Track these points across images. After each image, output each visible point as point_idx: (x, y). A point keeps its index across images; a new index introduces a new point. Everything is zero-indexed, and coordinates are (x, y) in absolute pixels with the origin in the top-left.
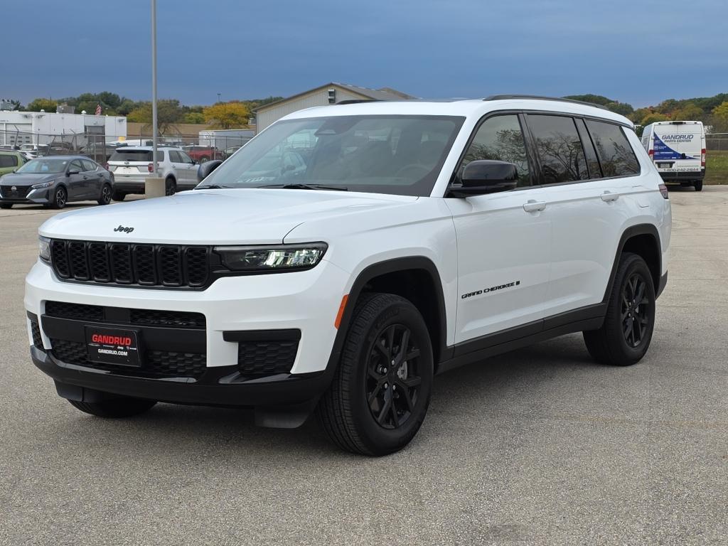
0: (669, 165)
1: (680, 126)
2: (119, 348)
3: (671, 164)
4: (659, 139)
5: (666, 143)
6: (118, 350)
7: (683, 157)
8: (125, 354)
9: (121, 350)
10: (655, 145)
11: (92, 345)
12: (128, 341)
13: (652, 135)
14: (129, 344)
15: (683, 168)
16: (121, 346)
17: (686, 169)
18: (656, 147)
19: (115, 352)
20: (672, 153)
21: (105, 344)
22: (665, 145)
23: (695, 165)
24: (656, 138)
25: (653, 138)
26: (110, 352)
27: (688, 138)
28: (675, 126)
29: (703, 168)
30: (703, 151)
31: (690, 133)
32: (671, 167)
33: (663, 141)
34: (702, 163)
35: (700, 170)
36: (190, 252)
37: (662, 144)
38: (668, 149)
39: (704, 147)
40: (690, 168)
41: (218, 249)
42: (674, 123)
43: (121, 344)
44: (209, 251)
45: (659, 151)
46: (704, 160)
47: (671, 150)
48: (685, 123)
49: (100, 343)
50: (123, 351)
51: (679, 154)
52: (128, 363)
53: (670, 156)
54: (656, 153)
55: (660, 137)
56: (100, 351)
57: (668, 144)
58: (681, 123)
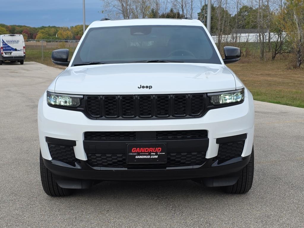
0: (10, 54)
1: (13, 37)
2: (152, 154)
3: (11, 53)
4: (5, 42)
5: (8, 44)
6: (151, 155)
7: (16, 50)
8: (157, 157)
9: (153, 155)
10: (3, 44)
11: (131, 154)
12: (159, 150)
13: (1, 40)
14: (160, 151)
15: (16, 55)
16: (153, 152)
17: (17, 55)
18: (4, 46)
19: (149, 157)
20: (11, 48)
21: (142, 152)
22: (7, 45)
23: (21, 53)
24: (3, 42)
25: (2, 41)
26: (145, 157)
27: (17, 42)
28: (11, 37)
29: (24, 54)
30: (24, 47)
31: (18, 40)
32: (11, 54)
33: (7, 43)
34: (24, 52)
35: (23, 56)
36: (193, 97)
37: (6, 44)
38: (9, 47)
39: (24, 46)
40: (19, 55)
41: (209, 94)
42: (11, 35)
43: (154, 151)
44: (205, 96)
45: (5, 47)
46: (24, 51)
47: (10, 47)
48: (15, 35)
49: (138, 153)
50: (155, 155)
51: (14, 49)
52: (158, 162)
53: (10, 50)
54: (4, 48)
55: (5, 41)
56: (137, 157)
57: (9, 44)
58: (14, 35)
